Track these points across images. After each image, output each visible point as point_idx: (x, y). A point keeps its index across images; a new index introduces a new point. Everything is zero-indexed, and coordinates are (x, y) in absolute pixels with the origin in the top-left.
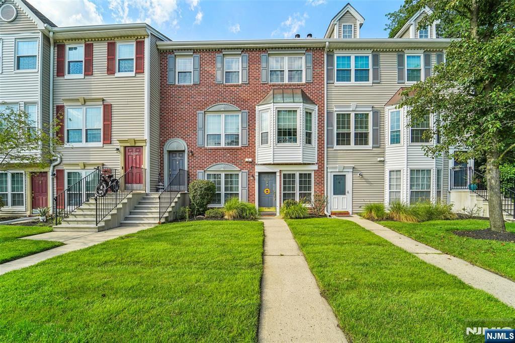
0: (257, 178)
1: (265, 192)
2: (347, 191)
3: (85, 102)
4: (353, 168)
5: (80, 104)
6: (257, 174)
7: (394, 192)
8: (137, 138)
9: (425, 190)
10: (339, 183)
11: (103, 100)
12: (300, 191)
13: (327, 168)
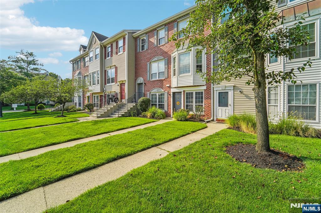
0: (172, 95)
1: (177, 104)
2: (229, 104)
3: (111, 67)
4: (234, 87)
5: (109, 68)
6: (172, 93)
7: (273, 106)
8: (123, 80)
9: (301, 105)
10: (224, 98)
11: (115, 66)
12: (196, 103)
13: (213, 87)
